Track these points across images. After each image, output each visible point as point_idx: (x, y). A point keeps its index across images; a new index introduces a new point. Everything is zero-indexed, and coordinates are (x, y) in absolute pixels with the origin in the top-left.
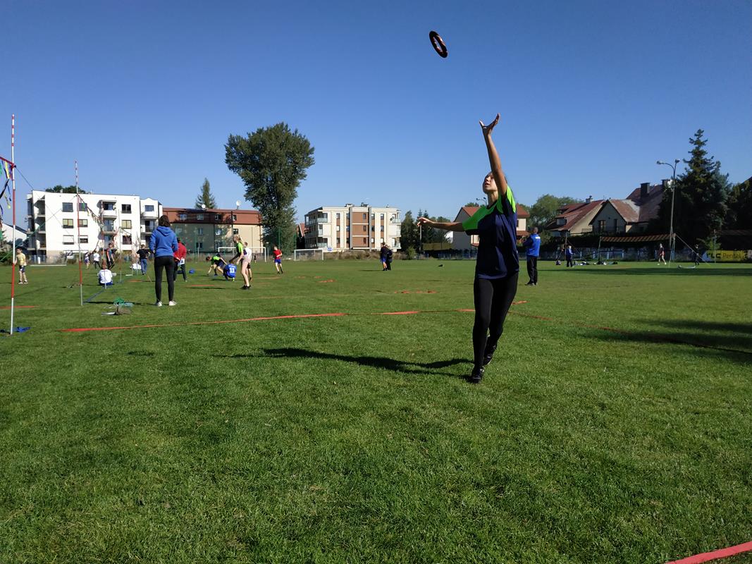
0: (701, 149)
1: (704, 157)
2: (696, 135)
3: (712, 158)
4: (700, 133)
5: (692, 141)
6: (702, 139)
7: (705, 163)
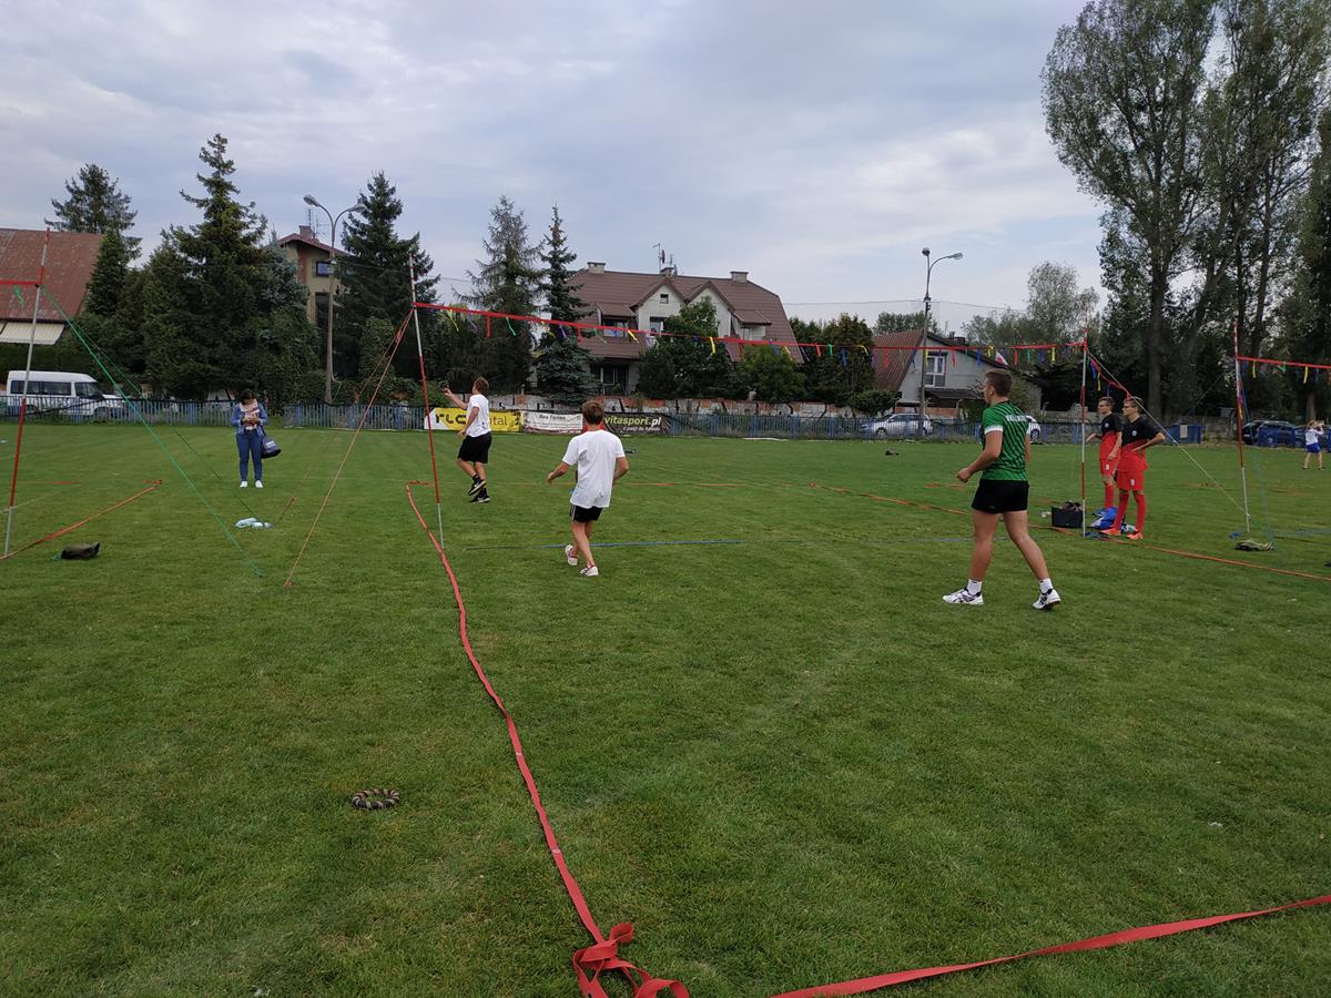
0: (226, 178)
1: (232, 197)
2: (213, 145)
3: (253, 204)
4: (220, 142)
5: (206, 157)
6: (225, 158)
7: (237, 213)
